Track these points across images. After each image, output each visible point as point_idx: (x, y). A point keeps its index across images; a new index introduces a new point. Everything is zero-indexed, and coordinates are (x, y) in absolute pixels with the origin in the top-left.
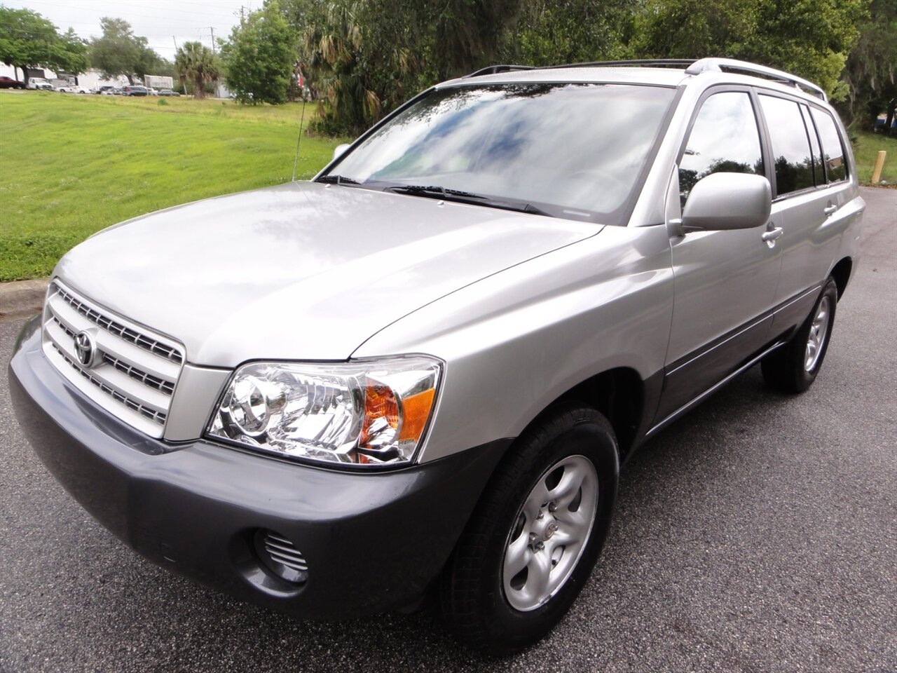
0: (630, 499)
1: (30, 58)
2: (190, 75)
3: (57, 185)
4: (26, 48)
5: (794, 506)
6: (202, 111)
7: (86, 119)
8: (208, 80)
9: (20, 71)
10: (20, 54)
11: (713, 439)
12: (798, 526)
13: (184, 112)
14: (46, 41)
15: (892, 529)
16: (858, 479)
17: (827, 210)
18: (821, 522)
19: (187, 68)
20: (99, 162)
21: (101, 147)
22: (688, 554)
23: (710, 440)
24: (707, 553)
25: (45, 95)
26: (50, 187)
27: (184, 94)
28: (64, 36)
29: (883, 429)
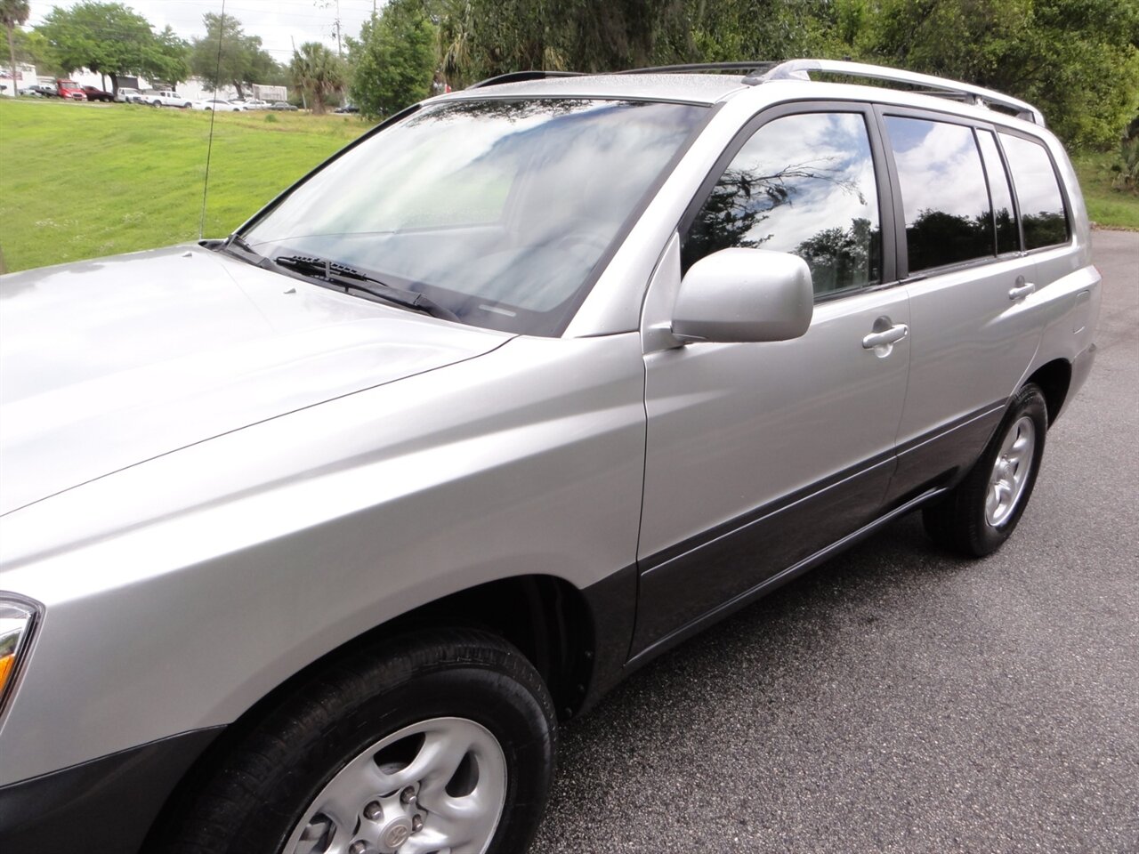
0: (650, 735)
1: (120, 64)
2: (308, 84)
3: (121, 221)
4: (116, 51)
5: (906, 760)
6: (314, 130)
7: (173, 140)
8: (329, 91)
9: (108, 79)
10: (107, 58)
11: (820, 633)
12: (902, 800)
13: (292, 130)
14: (139, 43)
15: (1055, 813)
16: (1027, 714)
17: (1014, 291)
18: (942, 792)
19: (304, 76)
20: (176, 194)
21: (184, 174)
22: (703, 844)
23: (815, 634)
24: (734, 844)
25: (132, 110)
26: (114, 224)
27: (303, 108)
28: (160, 37)
29: (1095, 625)
